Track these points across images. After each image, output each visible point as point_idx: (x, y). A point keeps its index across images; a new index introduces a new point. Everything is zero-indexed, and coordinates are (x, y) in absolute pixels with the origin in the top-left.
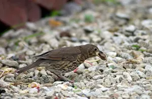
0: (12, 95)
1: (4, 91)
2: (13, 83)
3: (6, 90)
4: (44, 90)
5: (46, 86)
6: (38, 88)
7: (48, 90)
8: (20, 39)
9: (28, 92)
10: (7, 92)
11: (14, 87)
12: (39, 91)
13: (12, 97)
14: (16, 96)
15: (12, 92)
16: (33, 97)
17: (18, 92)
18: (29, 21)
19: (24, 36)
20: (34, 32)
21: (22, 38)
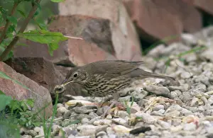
0: (160, 133)
1: (149, 129)
2: (162, 118)
3: (152, 126)
4: (205, 126)
5: (208, 120)
6: (196, 123)
7: (210, 125)
8: (172, 57)
9: (182, 129)
10: (153, 130)
11: (162, 122)
12: (197, 127)
13: (160, 136)
14: (166, 135)
15: (160, 130)
16: (189, 135)
17: (169, 130)
18: (185, 31)
19: (178, 53)
20: (193, 46)
21: (175, 55)
